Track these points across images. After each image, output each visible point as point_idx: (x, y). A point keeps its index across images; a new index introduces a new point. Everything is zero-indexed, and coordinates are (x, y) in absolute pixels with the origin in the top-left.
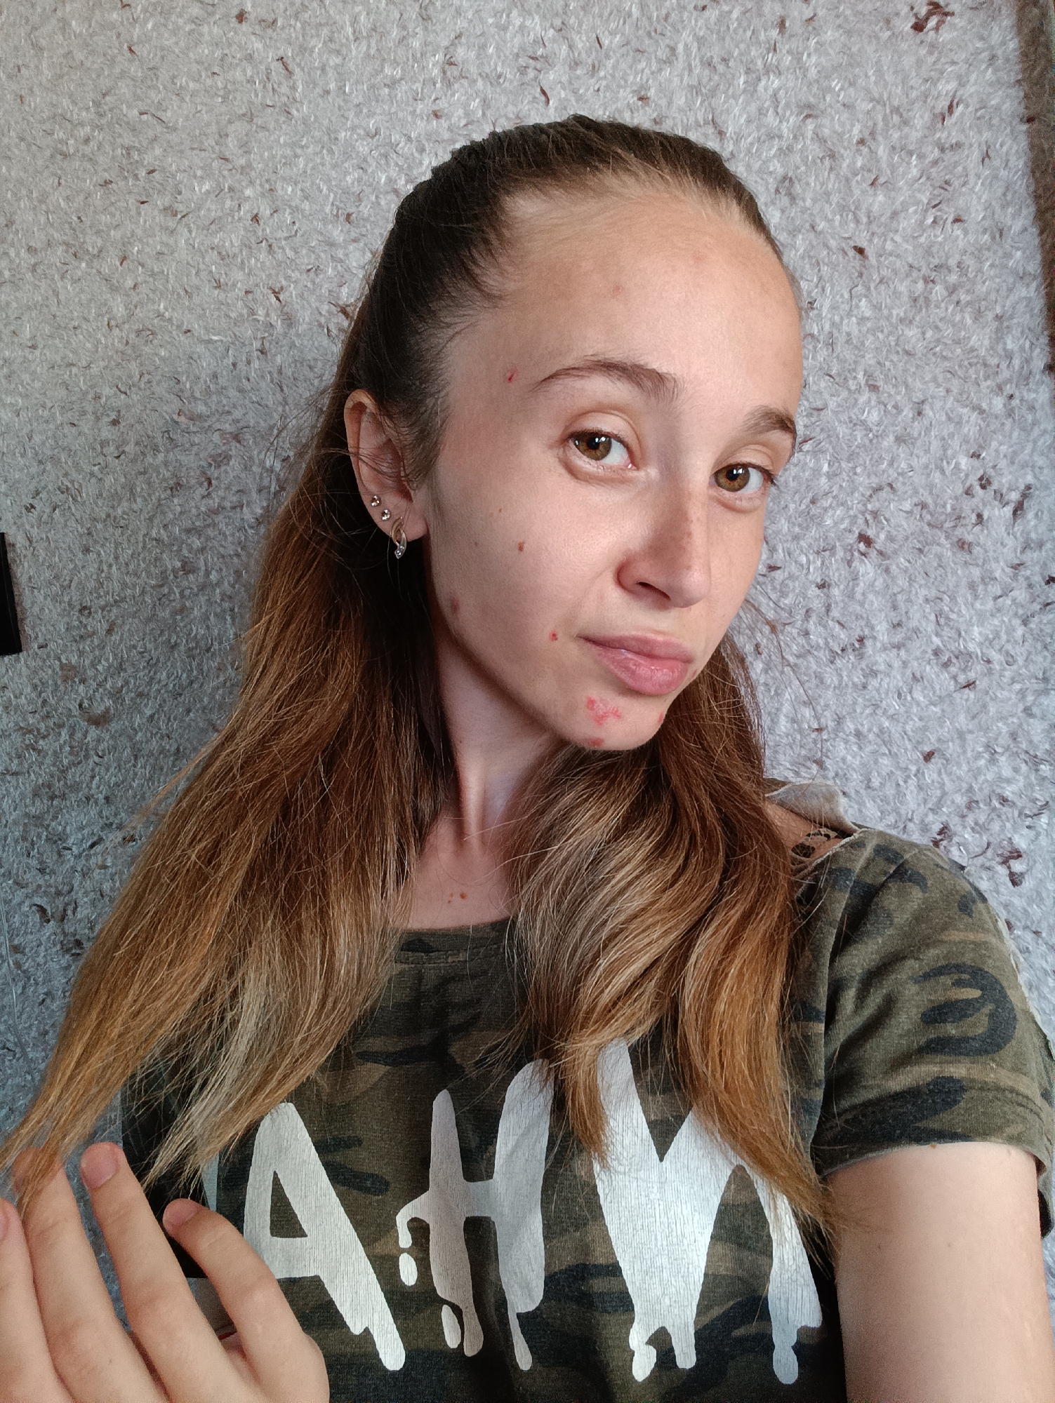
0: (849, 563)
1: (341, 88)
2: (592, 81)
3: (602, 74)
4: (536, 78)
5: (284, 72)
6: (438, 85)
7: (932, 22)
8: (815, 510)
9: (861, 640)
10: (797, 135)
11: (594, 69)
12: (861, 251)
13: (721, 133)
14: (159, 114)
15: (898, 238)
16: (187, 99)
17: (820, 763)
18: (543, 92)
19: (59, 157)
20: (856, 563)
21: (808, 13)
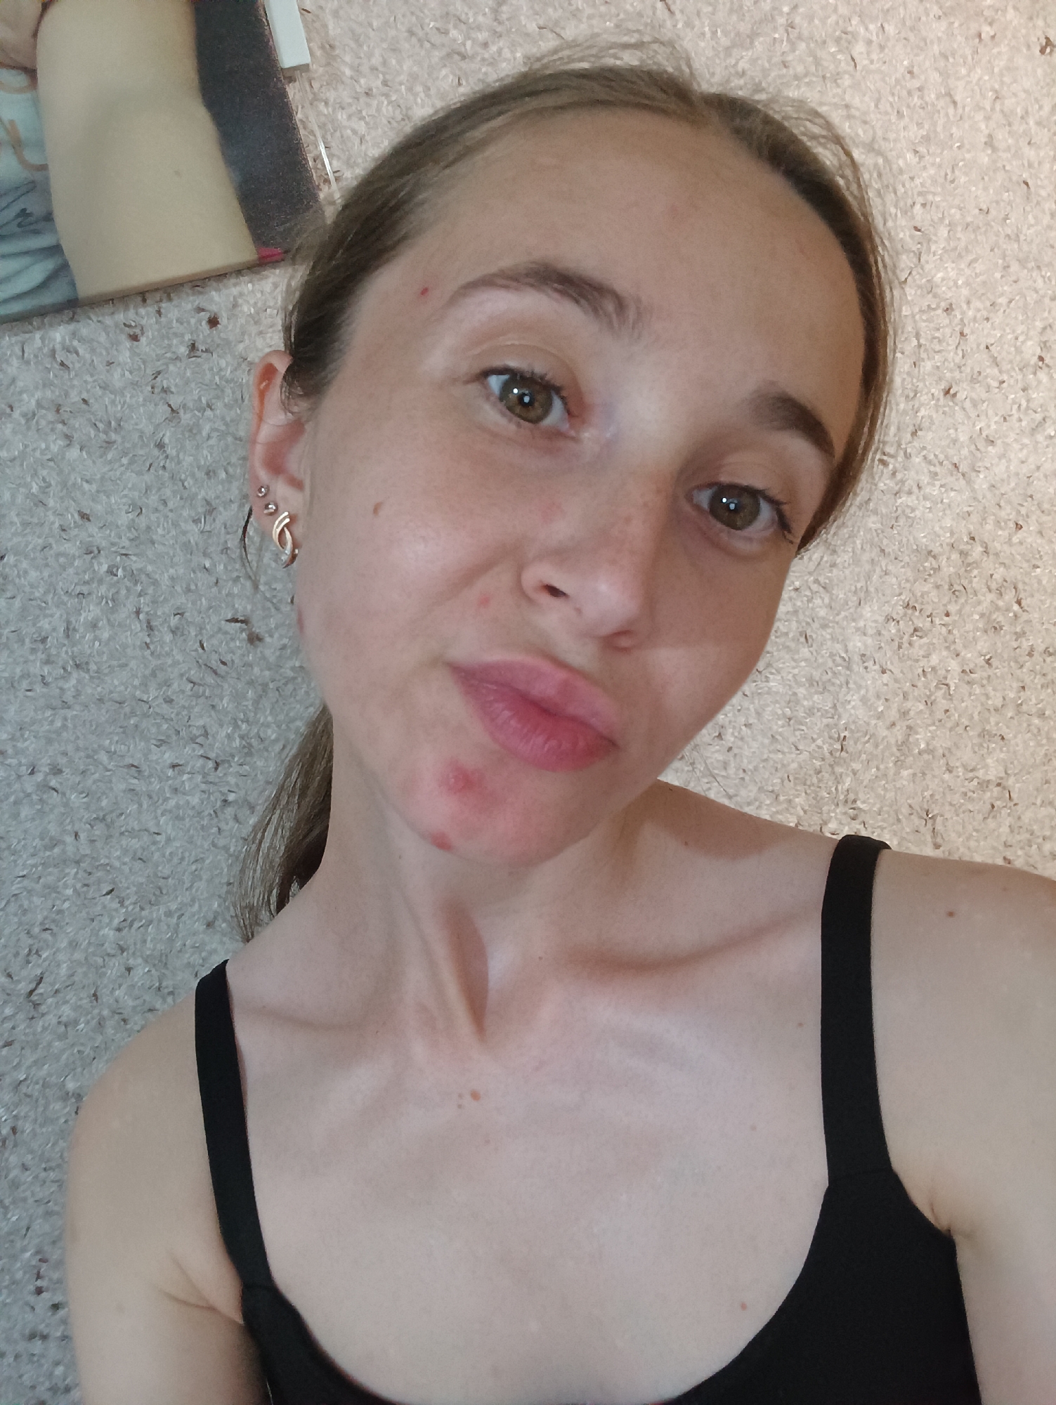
0: (1035, 374)
1: (714, 33)
2: (882, 55)
3: (886, 50)
4: (847, 48)
5: (666, 11)
6: (785, 43)
7: (1048, 50)
8: (1018, 344)
9: (1044, 419)
10: (993, 109)
11: (882, 48)
12: (1027, 184)
13: (955, 103)
14: (558, 30)
15: (1042, 176)
16: (584, 20)
17: (1031, 496)
18: (853, 60)
19: (456, 57)
20: (1038, 373)
21: (992, 34)
